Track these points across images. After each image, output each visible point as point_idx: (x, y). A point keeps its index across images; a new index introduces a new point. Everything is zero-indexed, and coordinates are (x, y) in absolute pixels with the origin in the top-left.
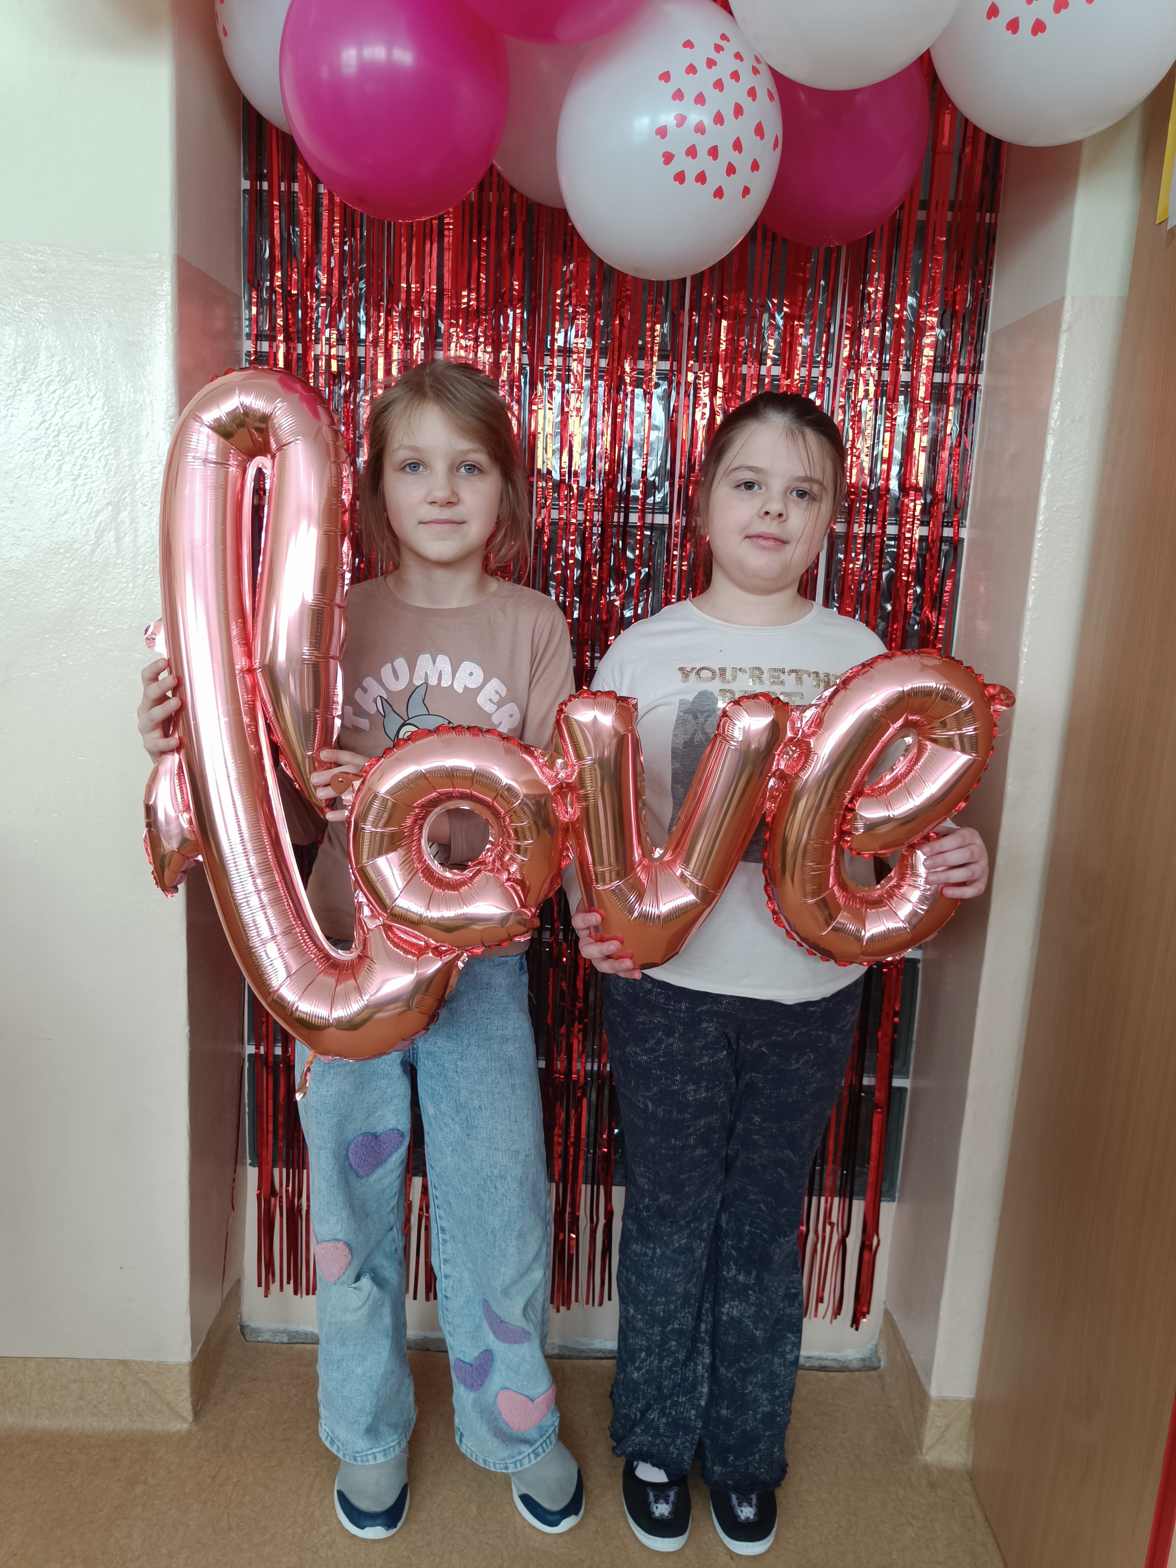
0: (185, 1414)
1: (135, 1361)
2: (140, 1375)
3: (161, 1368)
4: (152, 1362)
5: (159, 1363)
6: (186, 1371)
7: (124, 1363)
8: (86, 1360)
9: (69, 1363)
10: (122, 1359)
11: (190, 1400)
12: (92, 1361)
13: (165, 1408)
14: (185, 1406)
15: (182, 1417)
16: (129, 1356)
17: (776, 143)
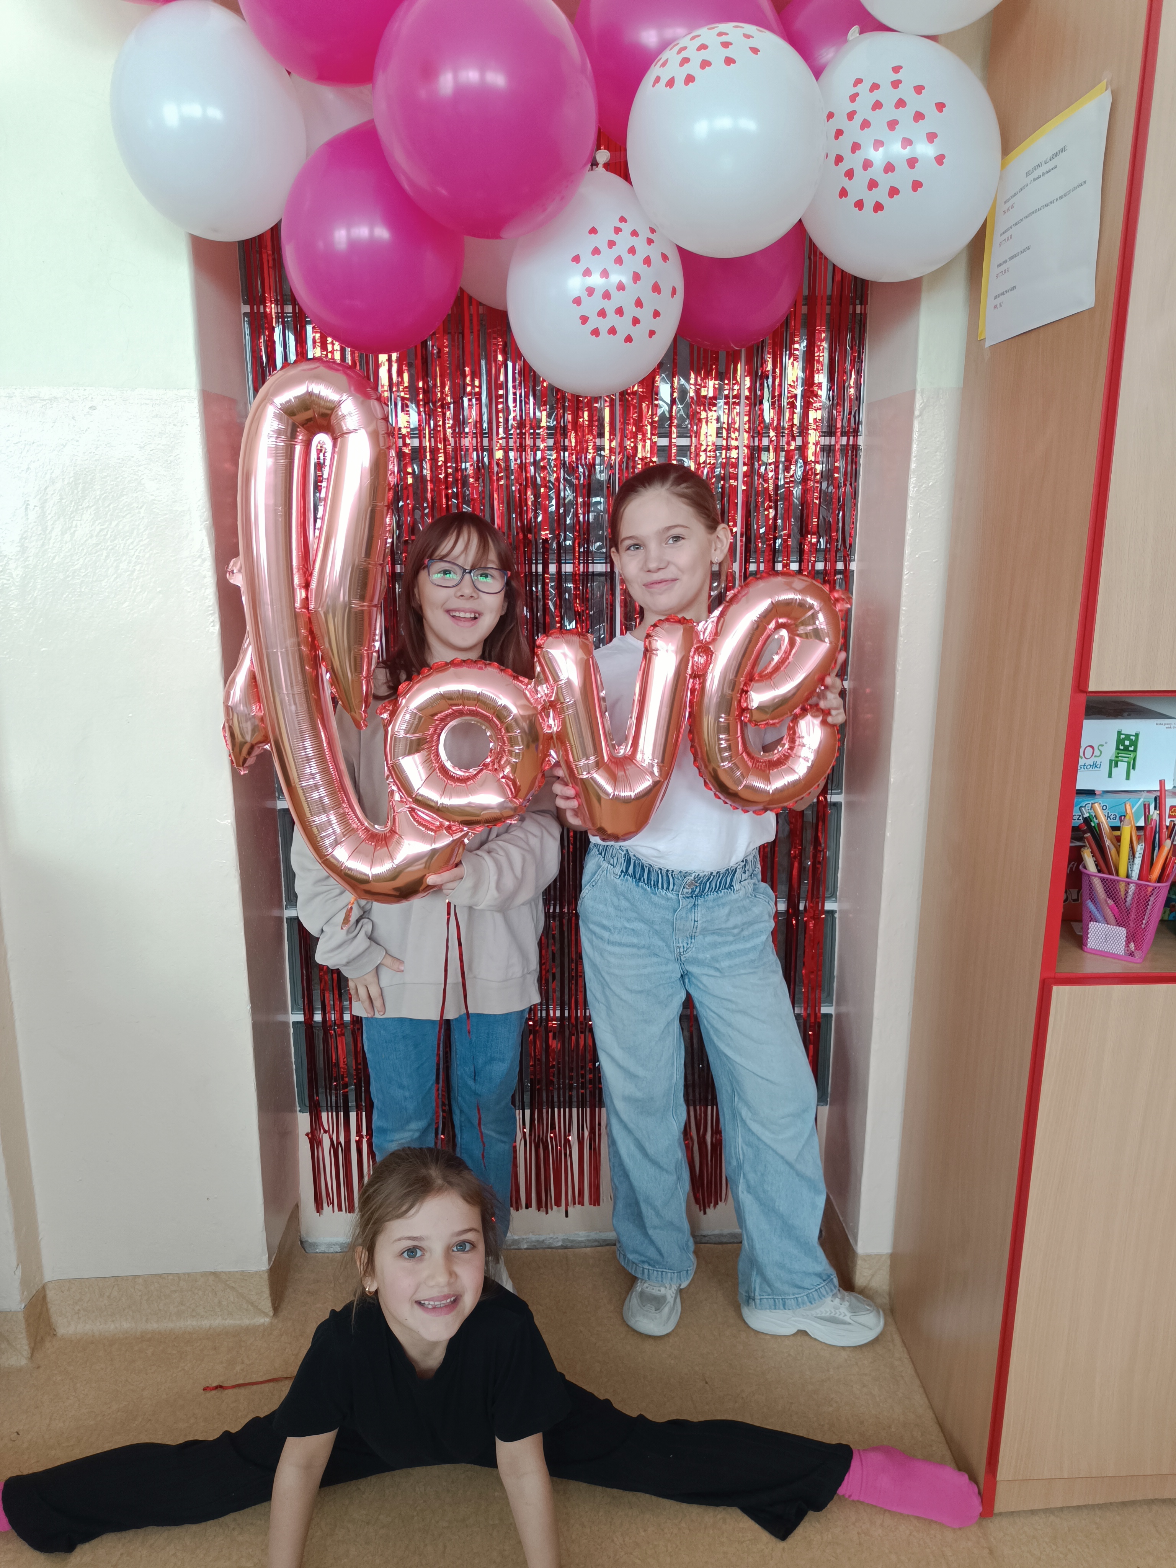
0: (267, 1310)
1: (224, 1272)
2: (228, 1283)
3: (245, 1276)
4: (237, 1272)
5: (243, 1271)
6: (266, 1276)
7: (215, 1274)
8: (184, 1274)
9: (170, 1277)
10: (213, 1271)
11: (269, 1298)
12: (188, 1274)
13: (250, 1306)
14: (266, 1304)
15: (264, 1312)
16: (219, 1269)
17: (674, 291)
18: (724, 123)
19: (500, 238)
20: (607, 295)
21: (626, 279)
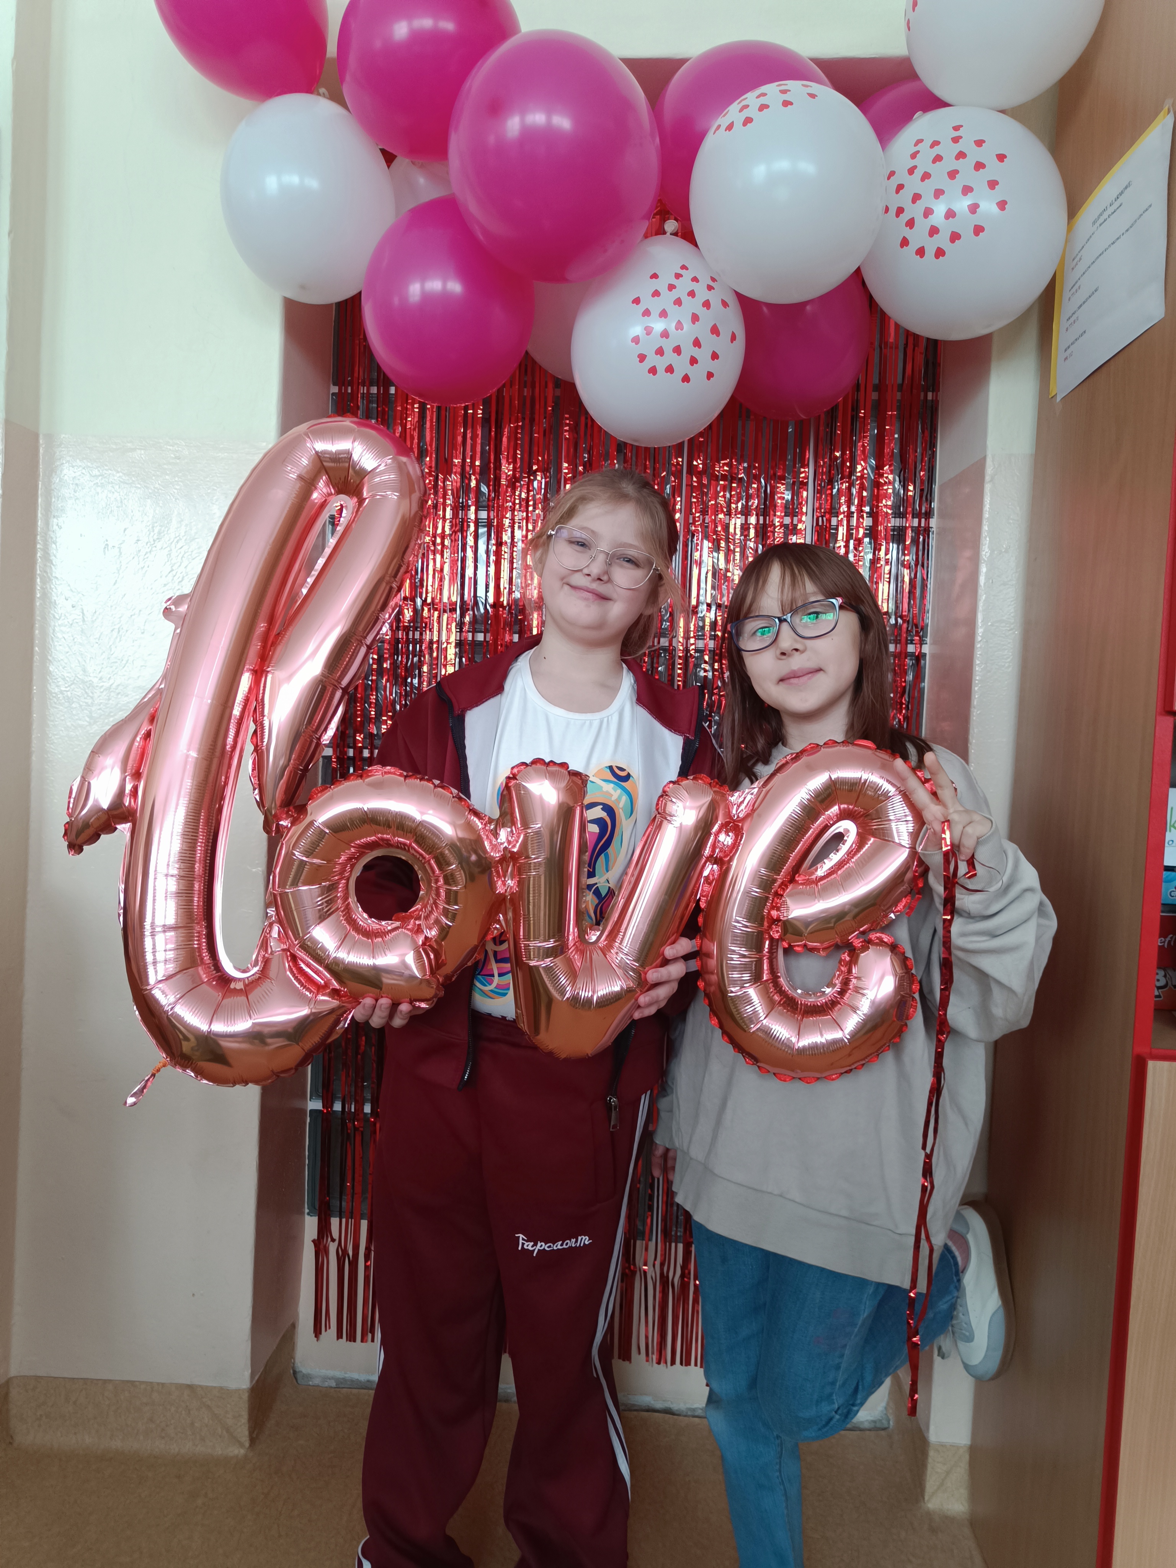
0: (242, 1440)
1: (201, 1387)
2: (204, 1400)
3: (224, 1393)
4: (215, 1387)
5: (221, 1388)
6: (245, 1396)
7: (191, 1387)
8: (158, 1384)
9: (143, 1386)
10: (189, 1383)
11: (247, 1426)
12: (163, 1384)
13: (225, 1432)
14: (243, 1432)
15: (239, 1442)
16: (197, 1381)
17: (734, 337)
18: (783, 165)
19: (565, 281)
20: (665, 334)
21: (686, 321)
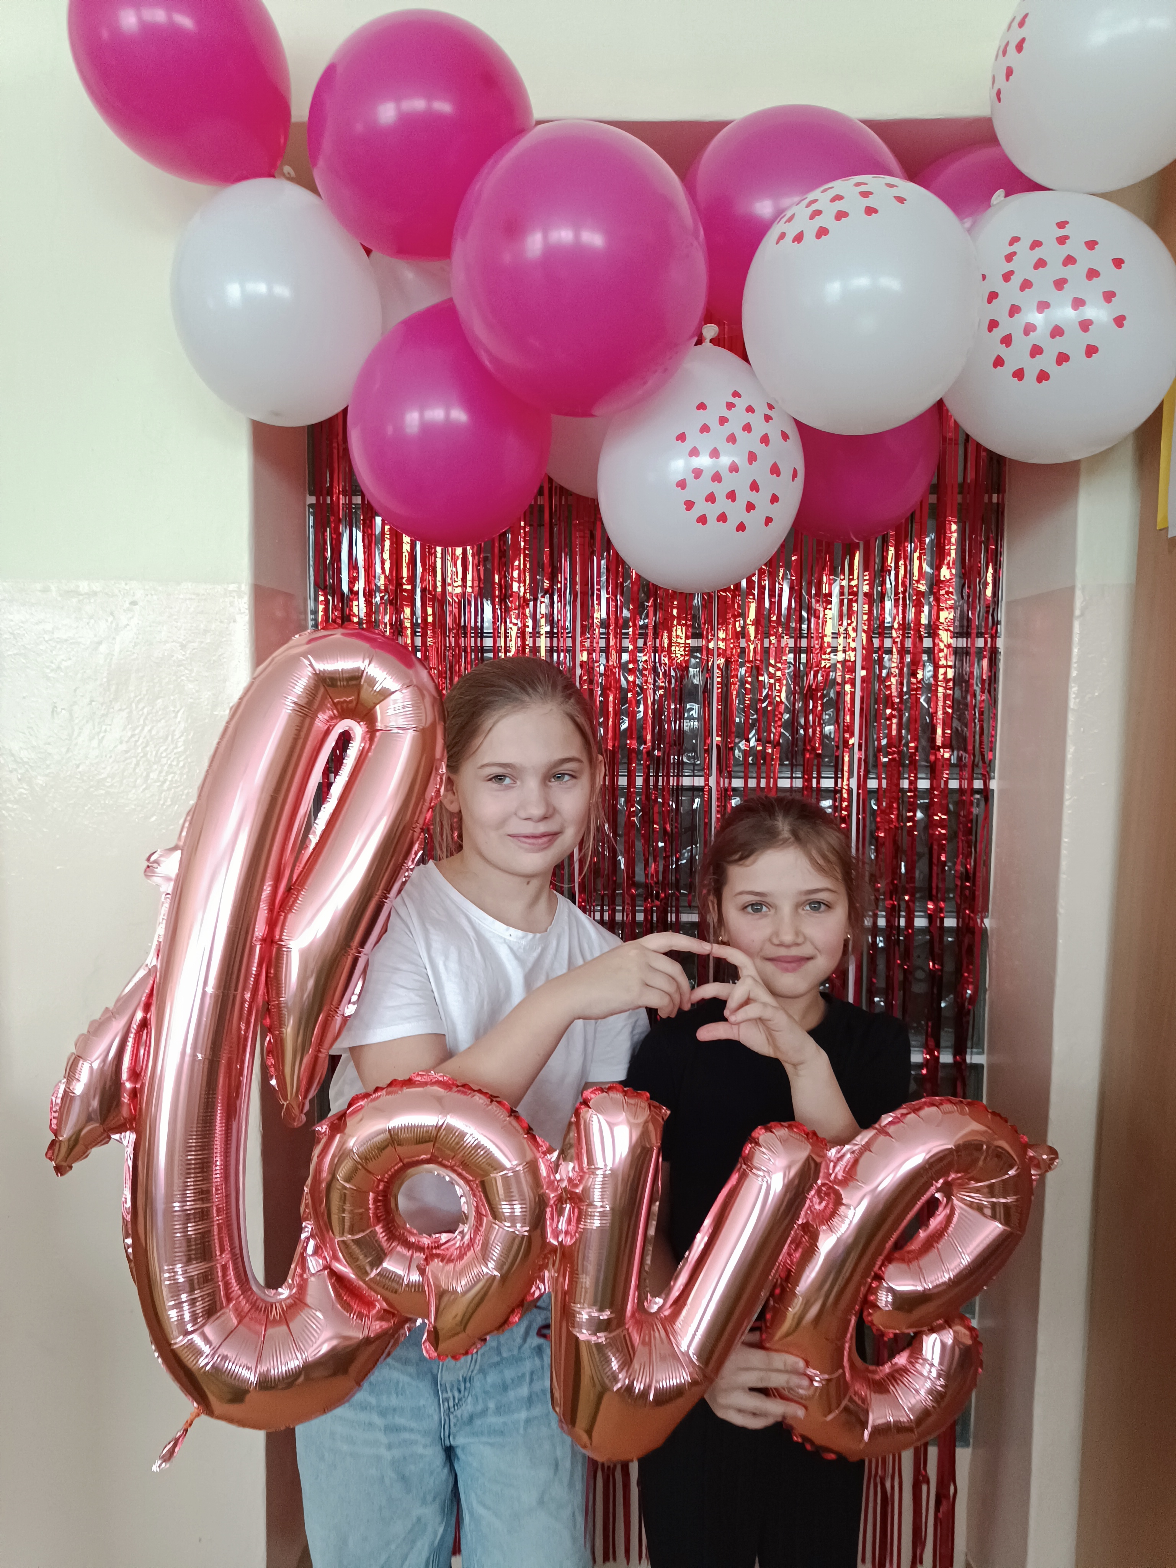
17: (795, 474)
18: (862, 282)
19: (592, 415)
20: (717, 478)
21: (741, 461)
